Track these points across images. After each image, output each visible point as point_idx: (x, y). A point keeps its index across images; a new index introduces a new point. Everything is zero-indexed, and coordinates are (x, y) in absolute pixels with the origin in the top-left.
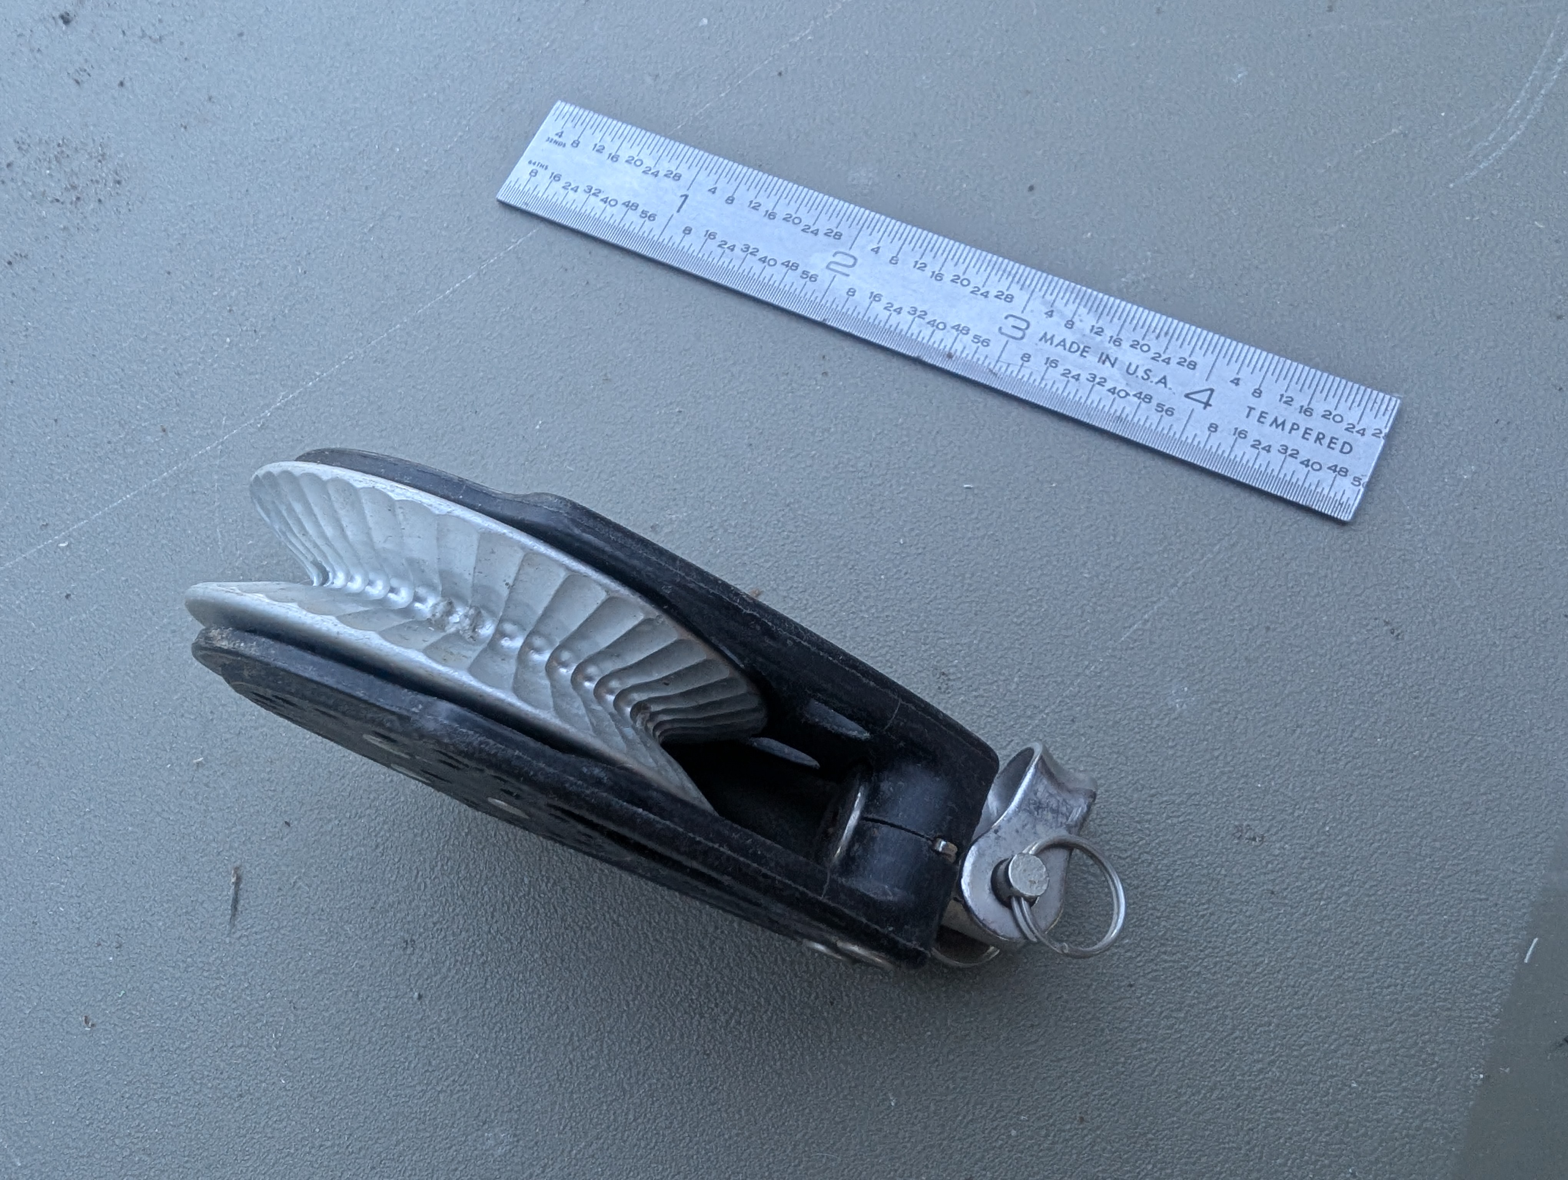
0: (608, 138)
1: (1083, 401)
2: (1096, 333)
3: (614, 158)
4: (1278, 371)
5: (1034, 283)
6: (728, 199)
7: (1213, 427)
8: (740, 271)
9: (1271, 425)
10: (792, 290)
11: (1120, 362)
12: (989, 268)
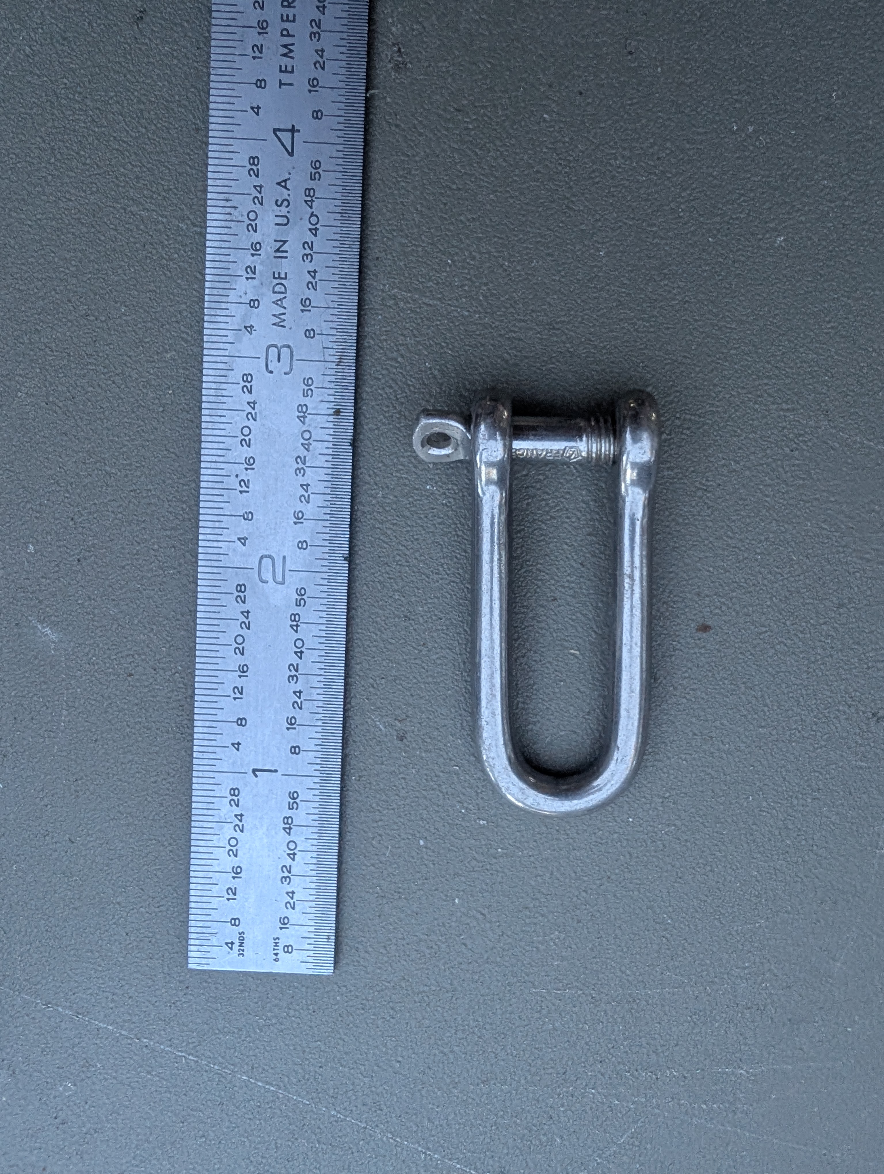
0: (215, 890)
1: (337, 257)
2: (254, 273)
3: (237, 872)
4: (227, 72)
5: (218, 359)
6: (241, 725)
7: (317, 115)
8: (322, 672)
9: (292, 58)
10: (324, 608)
11: (277, 235)
12: (220, 413)
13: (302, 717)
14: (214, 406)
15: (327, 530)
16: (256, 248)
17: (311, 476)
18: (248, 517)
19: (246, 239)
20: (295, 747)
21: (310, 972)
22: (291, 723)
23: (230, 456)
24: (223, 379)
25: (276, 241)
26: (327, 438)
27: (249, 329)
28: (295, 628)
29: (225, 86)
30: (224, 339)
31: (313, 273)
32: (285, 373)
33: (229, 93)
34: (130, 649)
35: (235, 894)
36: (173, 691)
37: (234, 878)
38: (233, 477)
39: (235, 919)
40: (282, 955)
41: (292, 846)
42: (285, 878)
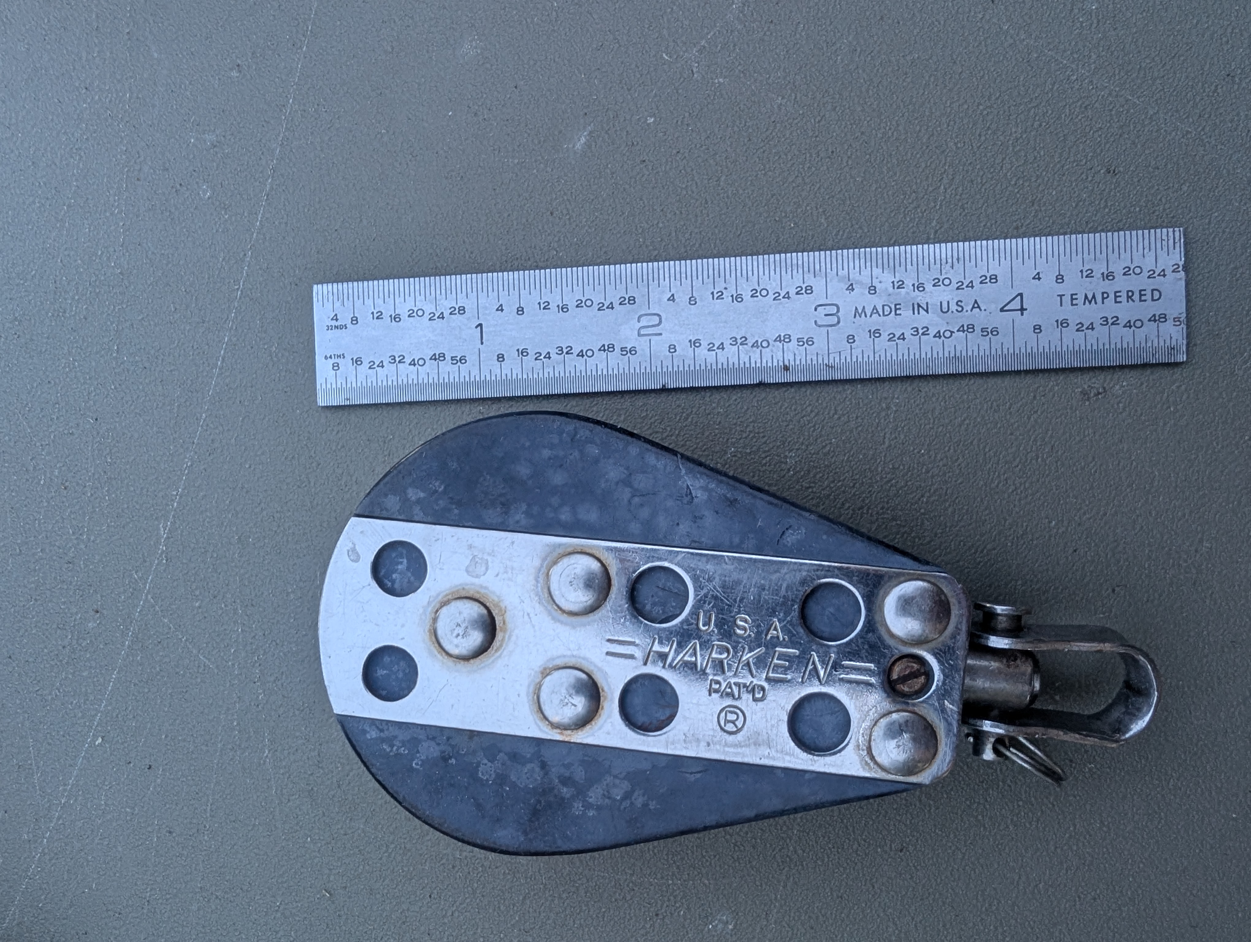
0: (381, 301)
1: (917, 356)
2: (898, 288)
3: (396, 318)
4: (1068, 250)
5: (823, 264)
6: (518, 311)
7: (1038, 329)
8: (567, 374)
9: (1084, 304)
10: (621, 371)
11: (932, 305)
12: (778, 269)
13: (529, 360)
14: (783, 264)
15: (686, 368)
16: (920, 287)
17: (731, 351)
18: (692, 301)
19: (927, 278)
20: (503, 357)
21: (318, 387)
22: (523, 353)
23: (742, 281)
24: (806, 269)
25: (927, 303)
26: (764, 361)
27: (851, 288)
28: (603, 349)
29: (1056, 248)
30: (840, 267)
31: (902, 337)
32: (816, 322)
33: (1050, 252)
34: (573, 211)
35: (377, 318)
36: (541, 250)
37: (391, 316)
38: (724, 285)
39: (357, 320)
40: (331, 362)
41: (421, 362)
42: (394, 359)
